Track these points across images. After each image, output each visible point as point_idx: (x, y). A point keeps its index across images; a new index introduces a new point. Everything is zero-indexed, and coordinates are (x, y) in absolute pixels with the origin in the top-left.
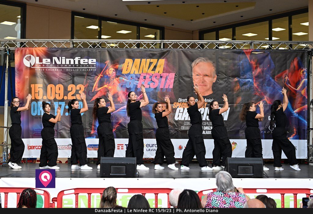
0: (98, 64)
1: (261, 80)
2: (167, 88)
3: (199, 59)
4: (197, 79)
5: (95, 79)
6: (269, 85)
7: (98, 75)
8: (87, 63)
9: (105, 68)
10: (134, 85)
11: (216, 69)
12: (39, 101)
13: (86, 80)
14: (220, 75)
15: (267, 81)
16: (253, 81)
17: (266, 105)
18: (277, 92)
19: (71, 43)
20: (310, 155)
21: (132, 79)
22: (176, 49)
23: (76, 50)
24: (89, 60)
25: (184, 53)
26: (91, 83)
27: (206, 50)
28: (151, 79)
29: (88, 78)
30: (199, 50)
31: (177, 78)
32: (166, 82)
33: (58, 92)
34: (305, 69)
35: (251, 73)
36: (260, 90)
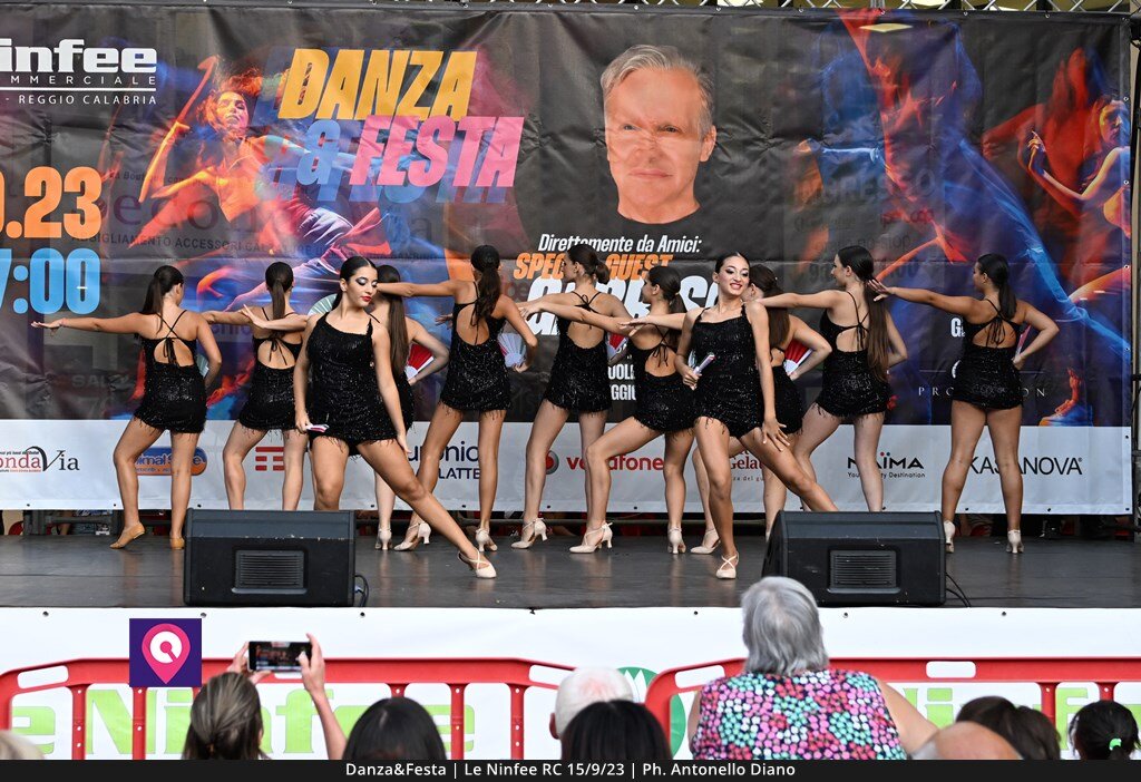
0: (164, 74)
1: (920, 151)
2: (487, 188)
3: (635, 52)
4: (624, 144)
5: (152, 143)
6: (952, 175)
7: (168, 123)
8: (113, 65)
9: (197, 93)
10: (334, 170)
11: (711, 101)
13: (112, 148)
14: (729, 126)
15: (946, 154)
16: (883, 154)
17: (945, 266)
18: (994, 208)
21: (325, 144)
22: (529, 6)
23: (62, 9)
24: (125, 51)
25: (566, 22)
26: (136, 160)
27: (668, 11)
28: (412, 143)
29: (120, 139)
30: (635, 13)
31: (533, 139)
32: (480, 161)
34: (1120, 102)
35: (873, 120)
36: (913, 199)
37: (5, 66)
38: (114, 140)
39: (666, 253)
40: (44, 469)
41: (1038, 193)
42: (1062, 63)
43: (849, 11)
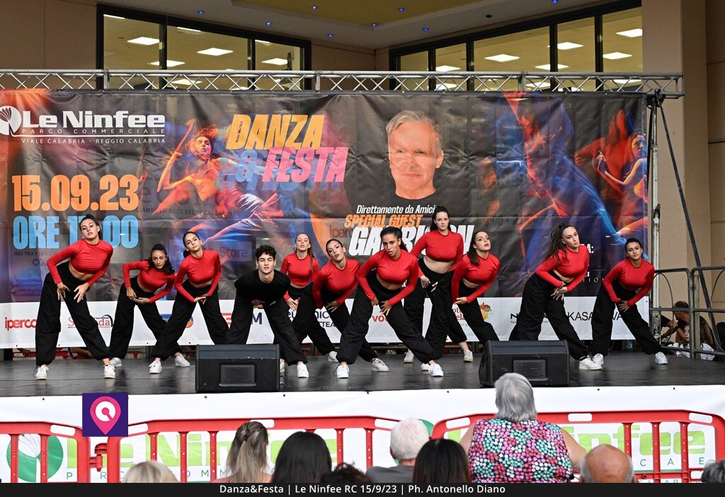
0: (171, 128)
1: (544, 161)
2: (330, 183)
3: (403, 114)
4: (398, 160)
5: (163, 162)
6: (560, 173)
7: (171, 153)
8: (144, 124)
9: (186, 136)
10: (254, 175)
11: (441, 138)
12: (31, 215)
13: (144, 165)
14: (448, 150)
15: (557, 163)
16: (526, 163)
17: (556, 219)
18: (581, 189)
19: (106, 78)
20: (655, 330)
21: (250, 162)
22: (350, 93)
23: (117, 96)
24: (149, 117)
25: (369, 100)
26: (155, 171)
27: (418, 94)
28: (292, 161)
29: (149, 162)
30: (403, 94)
31: (353, 158)
32: (327, 169)
33: (75, 192)
34: (642, 136)
35: (521, 146)
36: (541, 185)
37: (89, 125)
38: (144, 161)
39: (419, 214)
40: (112, 326)
41: (602, 182)
42: (613, 117)
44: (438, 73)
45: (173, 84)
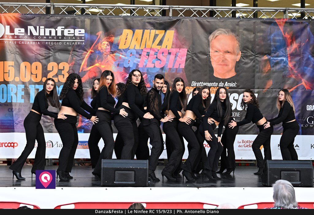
0: (88, 36)
1: (298, 58)
2: (177, 68)
3: (218, 30)
4: (215, 56)
5: (83, 55)
6: (307, 65)
7: (88, 50)
8: (73, 34)
9: (96, 41)
10: (134, 63)
11: (240, 44)
12: (9, 84)
13: (72, 57)
14: (244, 51)
16: (287, 59)
17: (305, 91)
19: (52, 8)
21: (132, 56)
22: (189, 18)
23: (59, 18)
24: (76, 30)
25: (199, 22)
26: (78, 60)
27: (227, 19)
28: (156, 56)
29: (74, 54)
30: (218, 19)
31: (190, 55)
32: (175, 61)
33: (34, 72)
35: (285, 50)
36: (295, 72)
37: (42, 34)
38: (73, 55)
39: (227, 87)
40: (52, 147)
43: (278, 19)
44: (239, 8)
45: (90, 12)
